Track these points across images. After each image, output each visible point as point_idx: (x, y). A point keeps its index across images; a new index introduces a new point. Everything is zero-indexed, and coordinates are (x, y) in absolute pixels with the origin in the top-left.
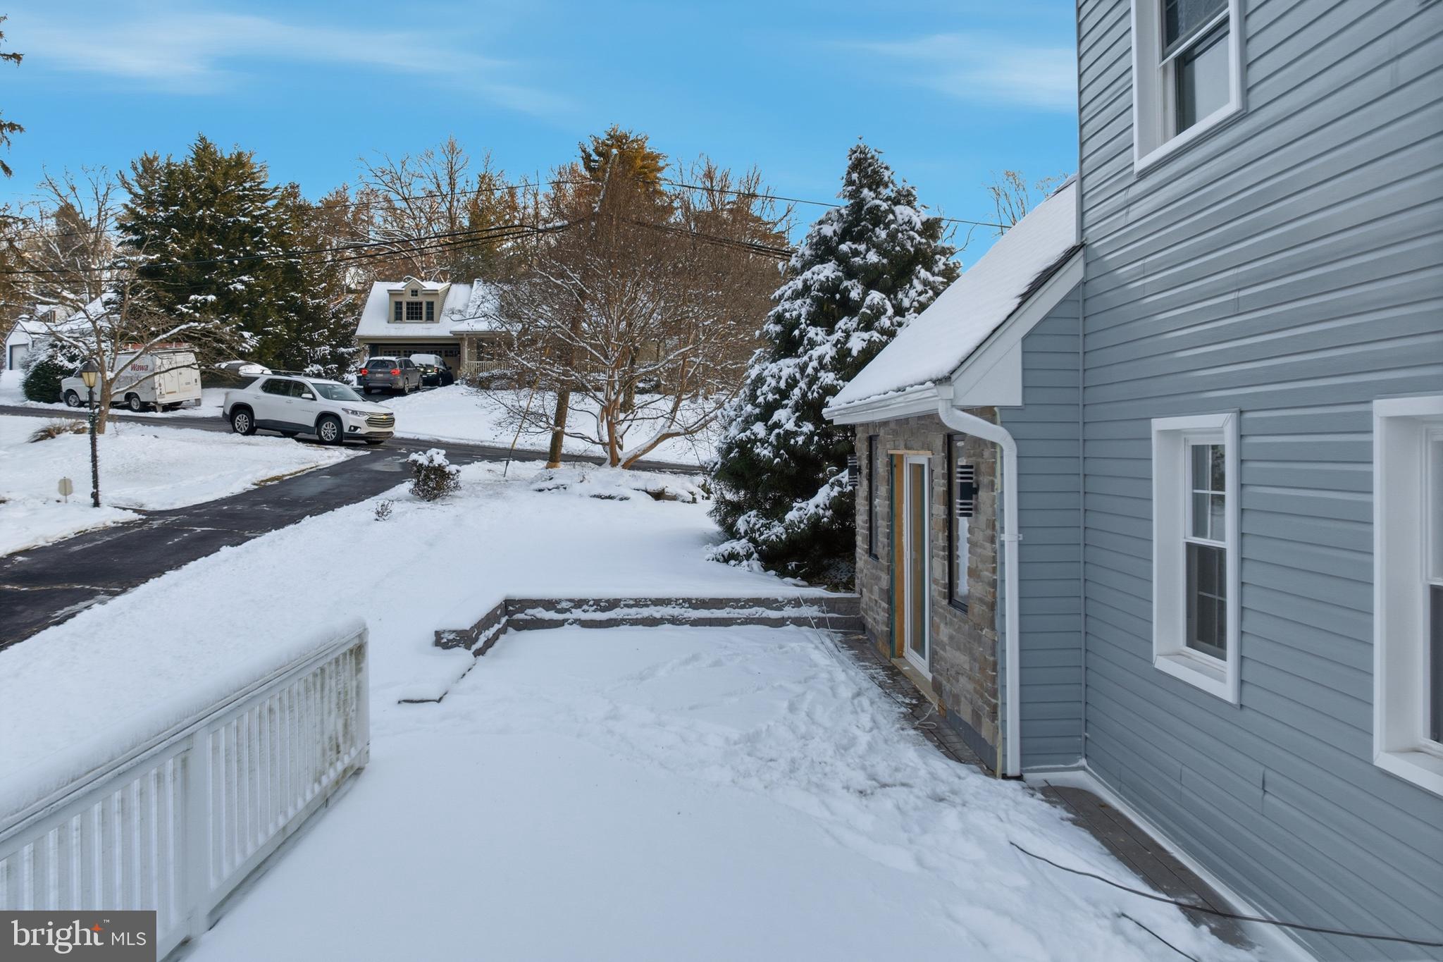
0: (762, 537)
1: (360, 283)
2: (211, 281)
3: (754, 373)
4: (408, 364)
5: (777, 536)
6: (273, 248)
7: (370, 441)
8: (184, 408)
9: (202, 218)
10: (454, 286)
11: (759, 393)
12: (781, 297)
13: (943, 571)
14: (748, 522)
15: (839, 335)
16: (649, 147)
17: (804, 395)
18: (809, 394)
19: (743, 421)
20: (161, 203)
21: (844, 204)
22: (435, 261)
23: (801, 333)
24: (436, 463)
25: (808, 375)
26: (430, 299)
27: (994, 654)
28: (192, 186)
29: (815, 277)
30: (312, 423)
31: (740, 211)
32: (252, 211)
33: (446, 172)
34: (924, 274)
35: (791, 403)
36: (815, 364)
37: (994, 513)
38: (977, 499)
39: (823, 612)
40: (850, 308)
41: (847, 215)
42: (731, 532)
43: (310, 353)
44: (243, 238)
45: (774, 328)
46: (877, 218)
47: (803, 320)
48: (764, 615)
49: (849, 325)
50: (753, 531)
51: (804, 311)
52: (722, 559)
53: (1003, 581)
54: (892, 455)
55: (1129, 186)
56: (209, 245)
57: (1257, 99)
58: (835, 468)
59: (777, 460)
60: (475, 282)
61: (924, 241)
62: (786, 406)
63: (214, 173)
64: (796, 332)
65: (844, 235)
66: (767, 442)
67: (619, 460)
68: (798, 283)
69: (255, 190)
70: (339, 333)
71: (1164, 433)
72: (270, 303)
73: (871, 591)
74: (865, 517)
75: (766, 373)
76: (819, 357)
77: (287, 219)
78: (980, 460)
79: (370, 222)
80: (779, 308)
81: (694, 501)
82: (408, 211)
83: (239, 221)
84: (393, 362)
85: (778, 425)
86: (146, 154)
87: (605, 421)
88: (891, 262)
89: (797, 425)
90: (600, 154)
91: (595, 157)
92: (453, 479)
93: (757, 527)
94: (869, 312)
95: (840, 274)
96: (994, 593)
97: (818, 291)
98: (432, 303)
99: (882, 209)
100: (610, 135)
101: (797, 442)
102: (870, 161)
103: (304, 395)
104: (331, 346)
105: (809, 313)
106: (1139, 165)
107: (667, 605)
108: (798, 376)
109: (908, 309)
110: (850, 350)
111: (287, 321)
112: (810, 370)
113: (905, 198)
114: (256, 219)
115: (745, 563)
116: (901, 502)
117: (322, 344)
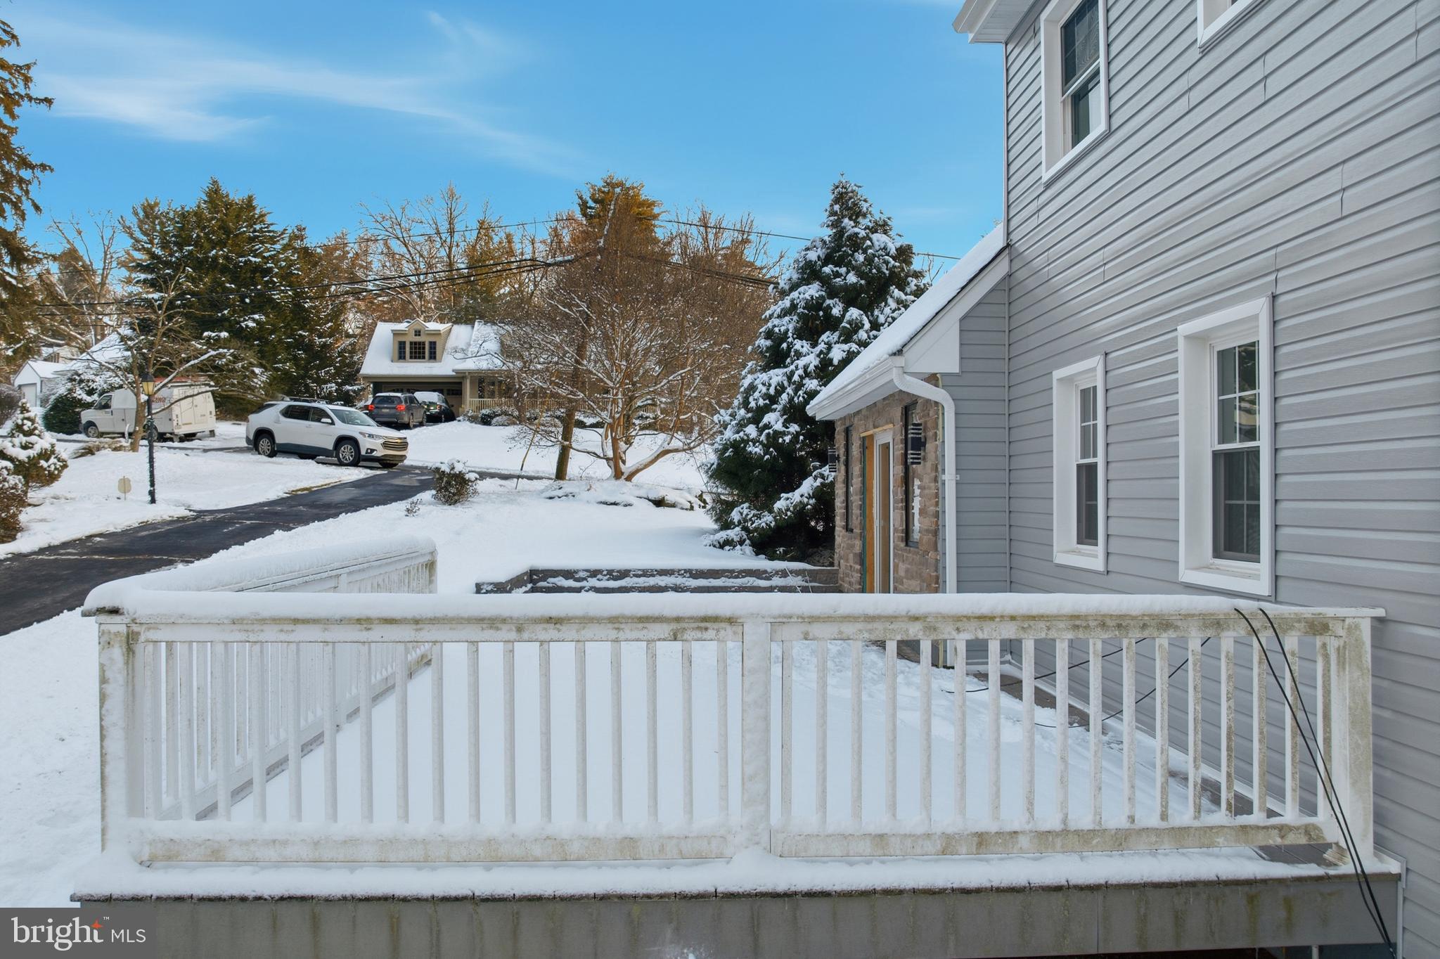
0: (754, 526)
1: (358, 327)
2: (224, 318)
3: (746, 383)
4: (413, 400)
5: (767, 524)
6: (283, 288)
7: (386, 463)
8: (200, 439)
9: (215, 258)
10: (456, 327)
11: (751, 399)
12: (771, 316)
13: (902, 519)
14: (741, 514)
15: (822, 346)
16: (645, 195)
17: (791, 400)
18: (796, 399)
19: (737, 424)
20: (176, 243)
21: (827, 233)
22: (433, 306)
23: (788, 346)
24: (457, 471)
25: (795, 381)
26: (432, 339)
27: (936, 570)
28: (205, 228)
29: (801, 296)
30: (330, 446)
31: (735, 254)
32: (262, 252)
33: (446, 217)
34: (897, 293)
35: (779, 407)
36: (801, 372)
37: (937, 458)
38: (925, 450)
39: (807, 582)
40: (832, 323)
41: (830, 241)
42: (726, 526)
43: (316, 390)
44: (254, 277)
45: (764, 343)
46: (856, 243)
47: (790, 335)
48: (755, 584)
49: (831, 338)
50: (745, 521)
51: (791, 327)
52: (718, 545)
53: (944, 512)
54: (864, 438)
55: (1039, 196)
56: (222, 284)
57: (1116, 122)
58: (818, 464)
59: (767, 457)
60: (476, 323)
61: (897, 264)
62: (775, 410)
63: (226, 215)
64: (784, 345)
65: (827, 260)
66: (758, 441)
67: (622, 474)
68: (786, 303)
69: (265, 232)
70: (344, 371)
71: (1060, 380)
72: (280, 341)
73: (847, 560)
74: (843, 498)
75: (756, 382)
76: (804, 366)
77: (296, 260)
78: (927, 419)
79: (368, 267)
80: (770, 325)
81: (692, 508)
82: (408, 256)
83: (251, 261)
84: (399, 398)
85: (767, 426)
86: (147, 201)
87: (610, 437)
88: (868, 283)
89: (784, 426)
90: (596, 201)
91: (591, 203)
92: (472, 486)
93: (749, 517)
94: (848, 326)
95: (824, 293)
96: (937, 522)
97: (804, 308)
98: (435, 343)
99: (860, 236)
100: (606, 182)
101: (784, 441)
102: (850, 194)
103: (323, 420)
104: (337, 383)
105: (795, 329)
106: (1046, 176)
107: (671, 575)
108: (786, 383)
109: (883, 325)
110: (831, 360)
111: (295, 359)
112: (796, 378)
113: (883, 227)
114: (266, 259)
115: (738, 547)
116: (872, 478)
117: (329, 381)
